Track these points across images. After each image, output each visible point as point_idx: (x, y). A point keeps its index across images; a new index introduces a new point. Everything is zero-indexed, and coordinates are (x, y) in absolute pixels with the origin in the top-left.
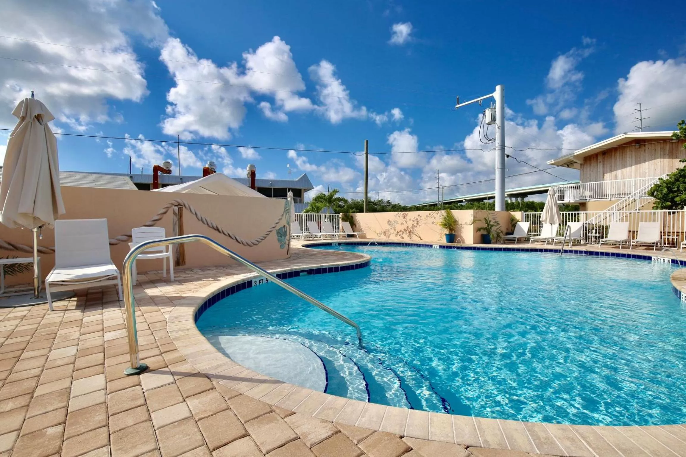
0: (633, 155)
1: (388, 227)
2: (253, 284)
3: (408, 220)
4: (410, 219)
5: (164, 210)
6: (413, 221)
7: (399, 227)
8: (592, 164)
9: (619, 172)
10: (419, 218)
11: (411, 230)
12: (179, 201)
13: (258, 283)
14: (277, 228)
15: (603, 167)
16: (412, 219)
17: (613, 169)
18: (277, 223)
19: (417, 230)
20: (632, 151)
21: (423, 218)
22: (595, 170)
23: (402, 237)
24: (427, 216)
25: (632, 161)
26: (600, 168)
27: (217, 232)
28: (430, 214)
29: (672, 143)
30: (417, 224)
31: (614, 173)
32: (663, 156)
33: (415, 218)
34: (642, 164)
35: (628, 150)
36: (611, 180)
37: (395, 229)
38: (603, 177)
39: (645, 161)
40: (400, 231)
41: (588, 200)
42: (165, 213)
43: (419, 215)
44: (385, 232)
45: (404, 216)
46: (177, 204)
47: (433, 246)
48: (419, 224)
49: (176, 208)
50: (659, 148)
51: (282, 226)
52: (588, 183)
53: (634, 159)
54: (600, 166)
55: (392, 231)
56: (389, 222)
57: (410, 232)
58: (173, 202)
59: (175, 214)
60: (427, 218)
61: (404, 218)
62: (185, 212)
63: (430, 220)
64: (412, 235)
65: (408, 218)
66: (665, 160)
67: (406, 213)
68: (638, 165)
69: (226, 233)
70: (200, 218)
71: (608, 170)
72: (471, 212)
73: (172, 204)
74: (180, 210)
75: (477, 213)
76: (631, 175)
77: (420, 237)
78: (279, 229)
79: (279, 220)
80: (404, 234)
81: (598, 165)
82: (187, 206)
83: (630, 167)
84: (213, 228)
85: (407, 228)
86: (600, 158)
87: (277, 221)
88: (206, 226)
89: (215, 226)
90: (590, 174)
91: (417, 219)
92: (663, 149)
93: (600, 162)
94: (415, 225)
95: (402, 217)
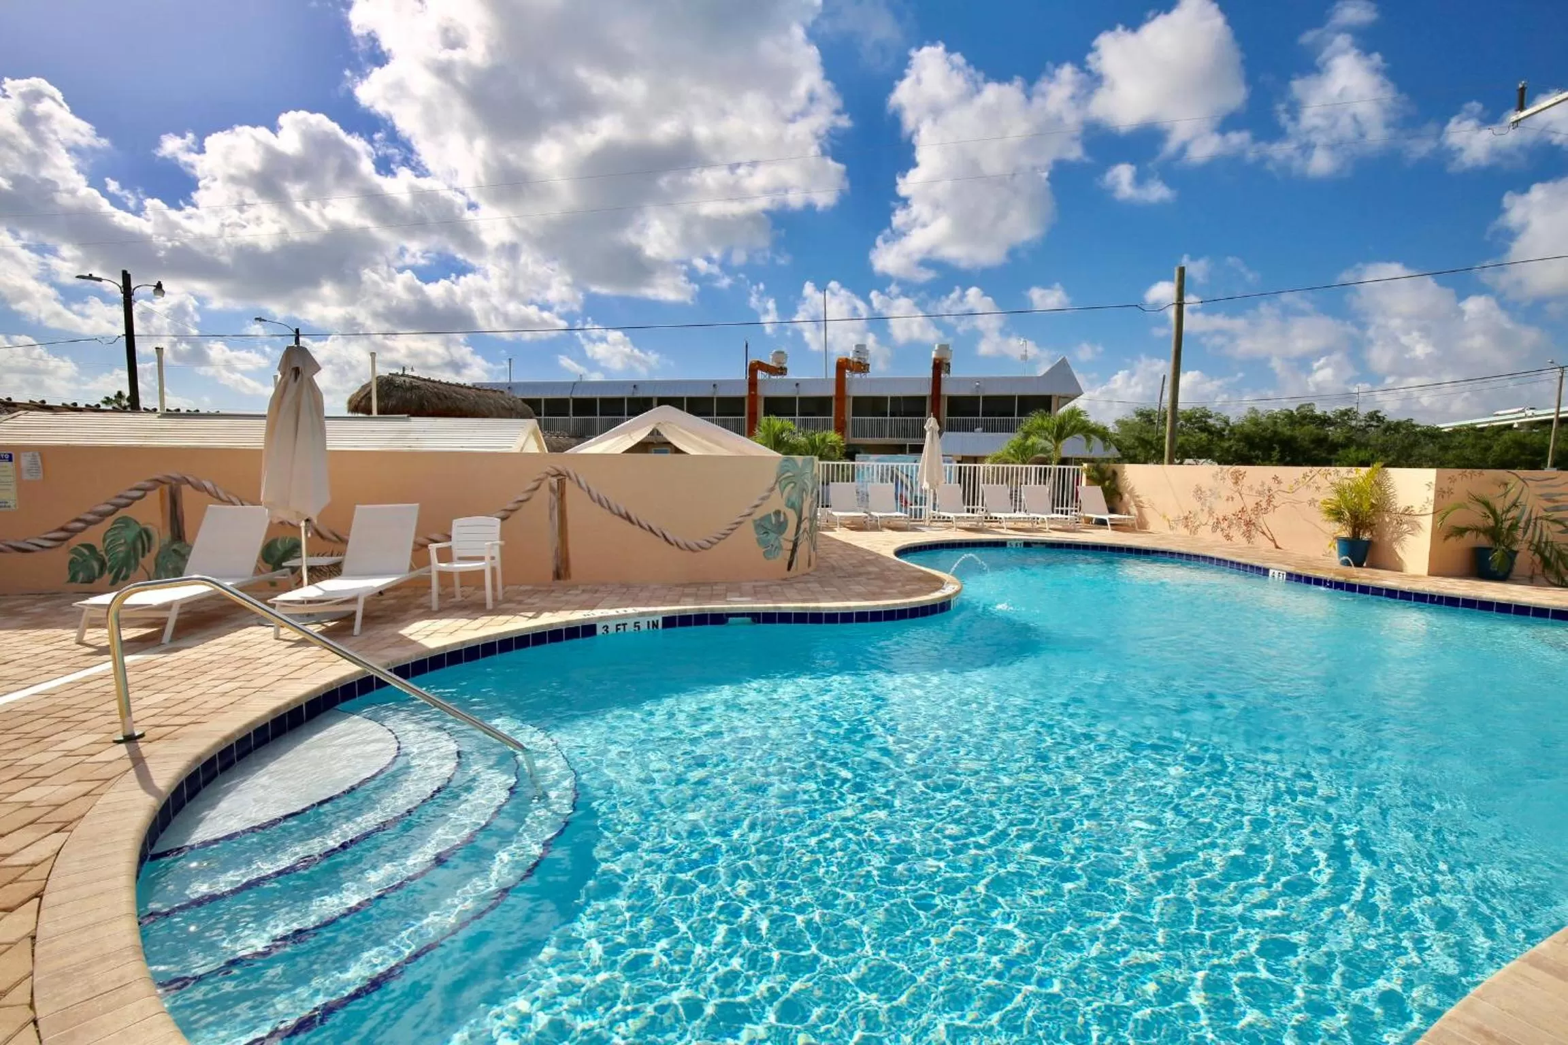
1: (1196, 506)
2: (600, 631)
3: (1245, 491)
4: (1251, 488)
5: (533, 485)
6: (1260, 493)
7: (1225, 509)
10: (1274, 487)
11: (1253, 517)
12: (560, 467)
13: (612, 630)
14: (759, 514)
16: (1257, 487)
18: (756, 506)
19: (1270, 521)
21: (1284, 487)
23: (1228, 537)
24: (1297, 482)
27: (627, 522)
28: (1305, 476)
30: (1269, 502)
33: (1263, 484)
37: (1211, 512)
40: (1225, 519)
42: (536, 489)
43: (1275, 478)
44: (1186, 518)
45: (1237, 478)
46: (555, 473)
47: (1271, 572)
48: (1275, 502)
49: (554, 480)
51: (772, 511)
55: (1203, 518)
56: (1199, 493)
57: (1249, 523)
58: (549, 469)
59: (552, 489)
60: (1296, 487)
61: (1236, 483)
62: (570, 486)
63: (1305, 495)
64: (1253, 533)
65: (1246, 482)
67: (1242, 468)
69: (644, 524)
70: (595, 496)
72: (1429, 474)
73: (548, 474)
74: (561, 484)
75: (1452, 480)
77: (1273, 540)
78: (762, 519)
79: (763, 499)
80: (1234, 528)
82: (572, 475)
84: (621, 515)
85: (1243, 511)
87: (757, 502)
88: (608, 512)
89: (623, 512)
91: (1269, 490)
94: (1264, 505)
95: (1229, 482)
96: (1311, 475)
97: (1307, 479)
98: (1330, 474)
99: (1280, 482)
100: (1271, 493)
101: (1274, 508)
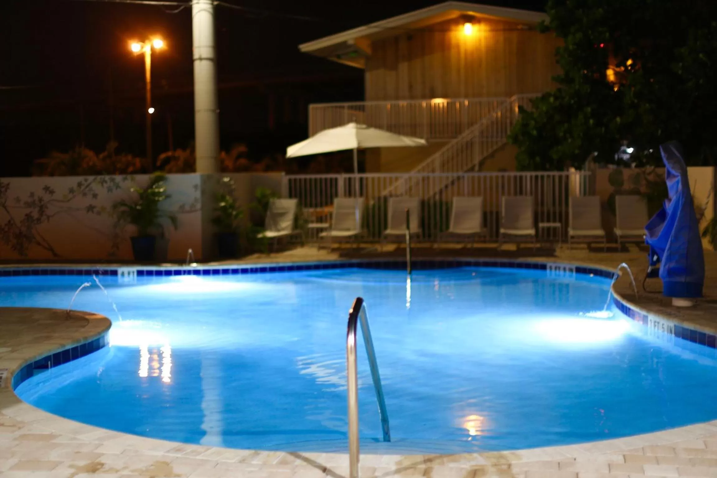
3: (10, 204)
4: (17, 200)
6: (29, 204)
10: (47, 197)
11: (23, 228)
16: (25, 198)
21: (57, 196)
28: (80, 185)
30: (42, 212)
33: (32, 194)
43: (47, 189)
48: (48, 212)
57: (19, 236)
60: (70, 195)
63: (81, 202)
64: (25, 245)
72: (196, 178)
77: (51, 249)
85: (10, 223)
86: (404, 48)
91: (41, 200)
93: (403, 56)
94: (36, 216)
96: (86, 184)
97: (83, 187)
98: (106, 182)
99: (52, 192)
100: (42, 203)
101: (48, 217)
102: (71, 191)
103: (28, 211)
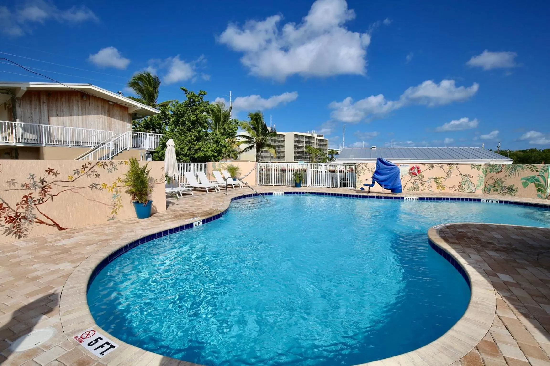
0: (79, 105)
8: (33, 103)
9: (66, 119)
10: (49, 178)
15: (48, 110)
17: (59, 115)
20: (78, 101)
22: (37, 110)
25: (78, 111)
26: (44, 109)
29: (110, 104)
31: (61, 118)
32: (104, 113)
34: (87, 116)
35: (74, 99)
36: (59, 125)
38: (49, 121)
39: (90, 114)
41: (43, 145)
43: (50, 171)
48: (52, 192)
50: (101, 106)
52: (43, 125)
53: (80, 108)
54: (43, 107)
66: (105, 117)
68: (84, 116)
71: (55, 114)
76: (79, 124)
81: (42, 107)
83: (77, 116)
86: (44, 98)
90: (31, 114)
92: (103, 107)
93: (44, 103)
96: (90, 166)
97: (87, 169)
98: (107, 165)
99: (56, 174)
100: (45, 184)
101: (52, 197)
102: (77, 172)
103: (27, 192)
